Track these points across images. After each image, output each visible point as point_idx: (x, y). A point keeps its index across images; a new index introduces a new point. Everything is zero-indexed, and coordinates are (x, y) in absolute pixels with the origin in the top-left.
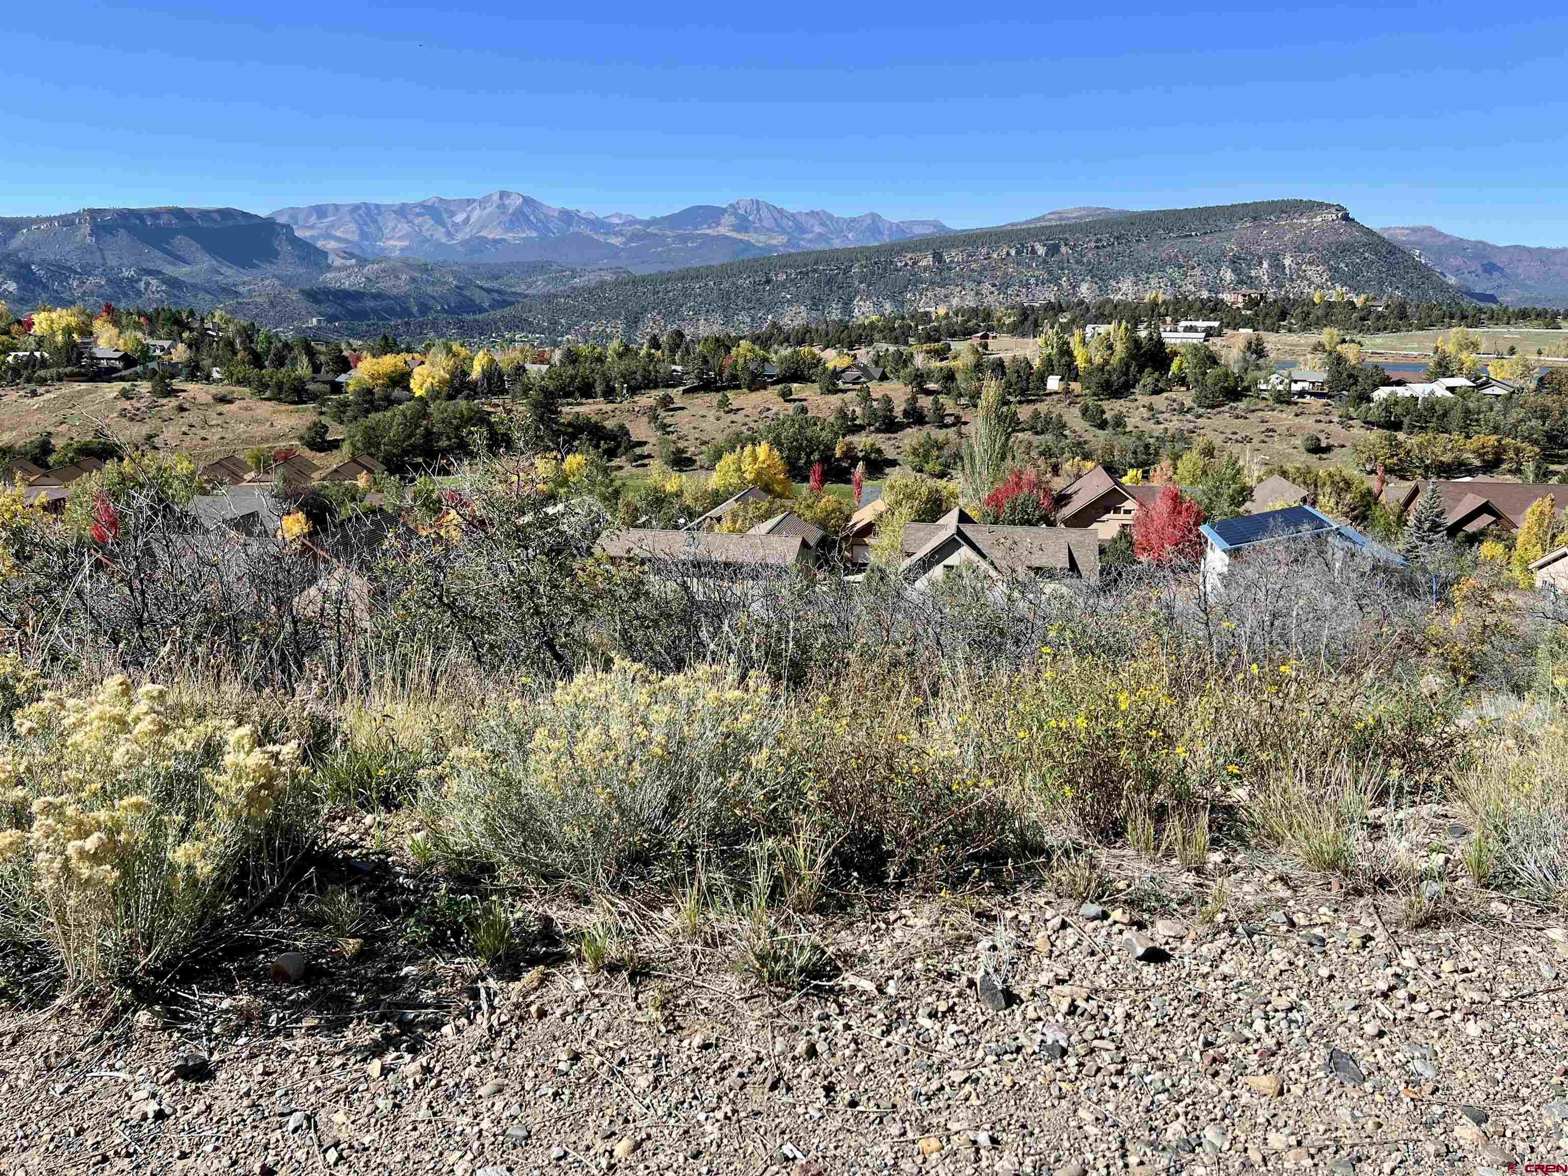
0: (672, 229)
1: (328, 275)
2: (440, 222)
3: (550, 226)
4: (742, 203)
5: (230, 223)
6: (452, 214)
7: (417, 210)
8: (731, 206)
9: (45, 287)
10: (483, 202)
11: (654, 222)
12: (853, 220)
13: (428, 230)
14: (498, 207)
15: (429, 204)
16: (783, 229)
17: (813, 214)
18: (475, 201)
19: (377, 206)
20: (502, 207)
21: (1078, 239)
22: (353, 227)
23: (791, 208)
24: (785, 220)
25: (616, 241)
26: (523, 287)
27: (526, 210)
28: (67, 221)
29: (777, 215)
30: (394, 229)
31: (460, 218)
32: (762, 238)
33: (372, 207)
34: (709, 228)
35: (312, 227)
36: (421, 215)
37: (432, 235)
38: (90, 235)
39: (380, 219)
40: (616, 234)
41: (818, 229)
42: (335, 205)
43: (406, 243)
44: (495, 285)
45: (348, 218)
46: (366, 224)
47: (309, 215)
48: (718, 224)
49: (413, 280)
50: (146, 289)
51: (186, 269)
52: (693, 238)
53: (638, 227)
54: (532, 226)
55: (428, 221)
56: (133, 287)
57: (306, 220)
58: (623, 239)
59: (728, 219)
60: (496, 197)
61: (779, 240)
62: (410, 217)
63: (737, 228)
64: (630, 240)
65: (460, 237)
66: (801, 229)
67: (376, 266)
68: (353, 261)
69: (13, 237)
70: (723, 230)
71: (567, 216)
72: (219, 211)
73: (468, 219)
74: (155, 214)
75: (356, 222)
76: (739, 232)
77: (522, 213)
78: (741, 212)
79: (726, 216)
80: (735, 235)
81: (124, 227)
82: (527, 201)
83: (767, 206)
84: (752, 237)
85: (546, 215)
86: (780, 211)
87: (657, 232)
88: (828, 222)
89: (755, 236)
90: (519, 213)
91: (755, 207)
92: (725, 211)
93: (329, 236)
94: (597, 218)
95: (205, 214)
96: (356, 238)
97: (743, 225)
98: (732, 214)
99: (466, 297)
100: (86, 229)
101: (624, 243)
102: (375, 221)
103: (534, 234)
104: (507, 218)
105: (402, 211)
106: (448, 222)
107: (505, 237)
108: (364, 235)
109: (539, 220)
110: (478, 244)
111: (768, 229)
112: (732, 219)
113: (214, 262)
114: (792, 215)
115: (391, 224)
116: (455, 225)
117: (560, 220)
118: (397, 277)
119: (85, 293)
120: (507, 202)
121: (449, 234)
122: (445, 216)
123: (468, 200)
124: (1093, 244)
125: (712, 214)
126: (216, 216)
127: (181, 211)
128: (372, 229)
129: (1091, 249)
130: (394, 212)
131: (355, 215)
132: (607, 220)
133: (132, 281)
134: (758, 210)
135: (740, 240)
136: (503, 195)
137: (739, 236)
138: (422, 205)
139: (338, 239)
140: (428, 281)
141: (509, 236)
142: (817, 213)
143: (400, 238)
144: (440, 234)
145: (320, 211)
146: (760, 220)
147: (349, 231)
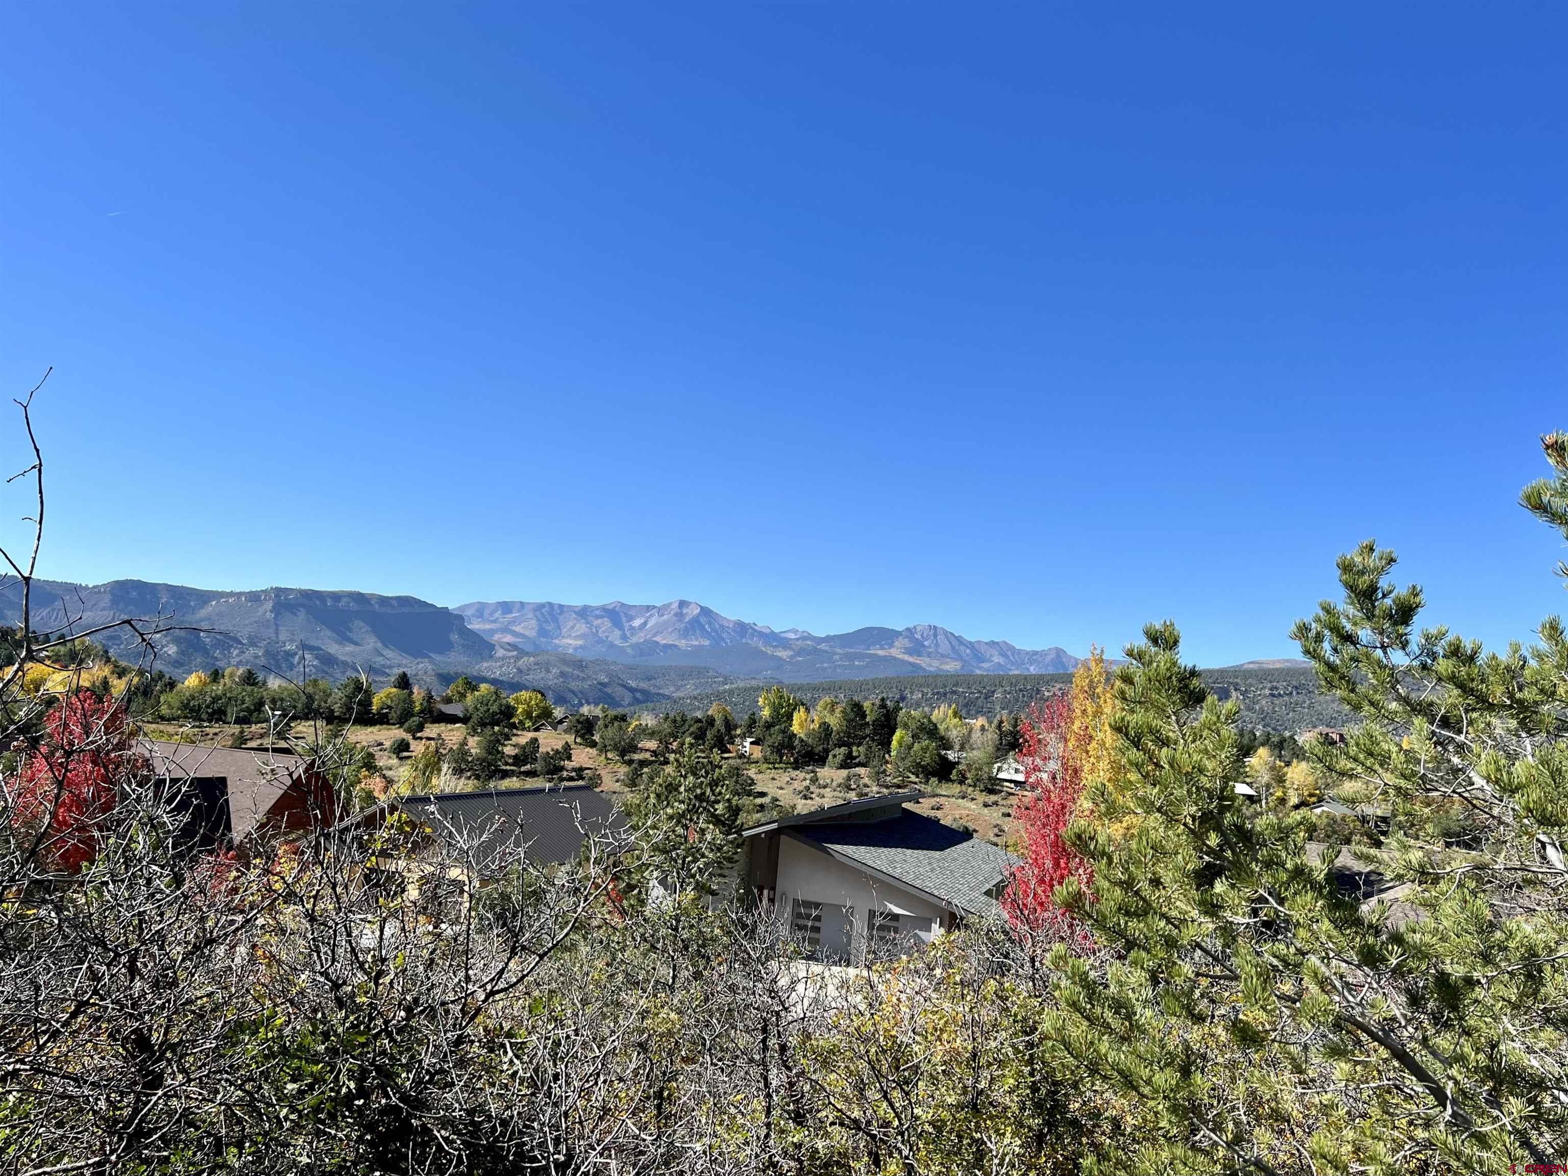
0: (843, 647)
1: (485, 665)
2: (618, 624)
3: (724, 635)
4: (918, 629)
5: (405, 610)
6: (631, 619)
7: (597, 612)
8: (908, 629)
9: (206, 653)
10: (661, 610)
11: (828, 639)
12: (1035, 653)
13: (604, 632)
14: (676, 615)
15: (610, 607)
16: (960, 656)
17: (993, 644)
18: (654, 607)
19: (561, 606)
20: (680, 615)
21: (1251, 685)
22: (534, 623)
23: (970, 637)
24: (962, 648)
25: (784, 654)
26: (672, 689)
27: (703, 620)
28: (254, 597)
29: (955, 643)
30: (572, 628)
31: (637, 623)
32: (936, 663)
33: (556, 607)
34: (882, 648)
35: (495, 621)
36: (601, 617)
37: (607, 637)
38: (271, 611)
39: (561, 618)
40: (785, 648)
41: (997, 659)
42: (521, 602)
43: (580, 642)
44: (643, 685)
45: (530, 615)
46: (546, 621)
47: (495, 611)
48: (891, 646)
49: (562, 674)
50: (299, 663)
51: (350, 648)
52: (861, 657)
53: (809, 642)
54: (707, 635)
55: (606, 623)
56: (287, 660)
57: (491, 614)
58: (791, 653)
59: (900, 643)
60: (675, 606)
61: (951, 667)
62: (590, 618)
63: (909, 651)
64: (799, 653)
65: (634, 640)
66: (980, 659)
67: (532, 659)
68: (515, 653)
69: (202, 608)
70: (895, 652)
71: (742, 628)
72: (398, 599)
73: (645, 623)
74: (336, 597)
75: (538, 620)
76: (911, 655)
77: (699, 623)
78: (918, 636)
79: (900, 638)
80: (906, 657)
81: (303, 606)
82: (705, 611)
83: (946, 633)
84: (922, 662)
85: (722, 626)
86: (959, 639)
87: (827, 648)
88: (1009, 653)
89: (927, 659)
90: (695, 621)
91: (932, 632)
92: (899, 633)
93: (506, 630)
94: (772, 632)
95: (384, 601)
96: (531, 634)
97: (917, 648)
98: (907, 637)
99: (607, 694)
100: (269, 605)
101: (792, 657)
102: (555, 620)
103: (707, 643)
104: (683, 626)
105: (584, 612)
106: (626, 625)
107: (677, 643)
108: (542, 632)
109: (715, 631)
110: (650, 648)
111: (942, 656)
112: (906, 643)
113: (379, 645)
114: (970, 642)
115: (571, 624)
116: (632, 628)
117: (734, 631)
118: (548, 671)
119: (241, 661)
120: (685, 611)
121: (624, 638)
122: (624, 619)
123: (648, 607)
124: (1267, 692)
125: (885, 636)
126: (395, 603)
127: (360, 595)
128: (550, 627)
129: (1265, 696)
130: (575, 612)
131: (538, 613)
132: (783, 635)
133: (290, 655)
134: (935, 635)
135: (910, 663)
136: (683, 604)
137: (911, 659)
138: (604, 609)
139: (515, 634)
140: (578, 676)
141: (682, 643)
142: (997, 643)
143: (577, 638)
144: (615, 637)
145: (506, 607)
146: (937, 645)
147: (528, 628)
